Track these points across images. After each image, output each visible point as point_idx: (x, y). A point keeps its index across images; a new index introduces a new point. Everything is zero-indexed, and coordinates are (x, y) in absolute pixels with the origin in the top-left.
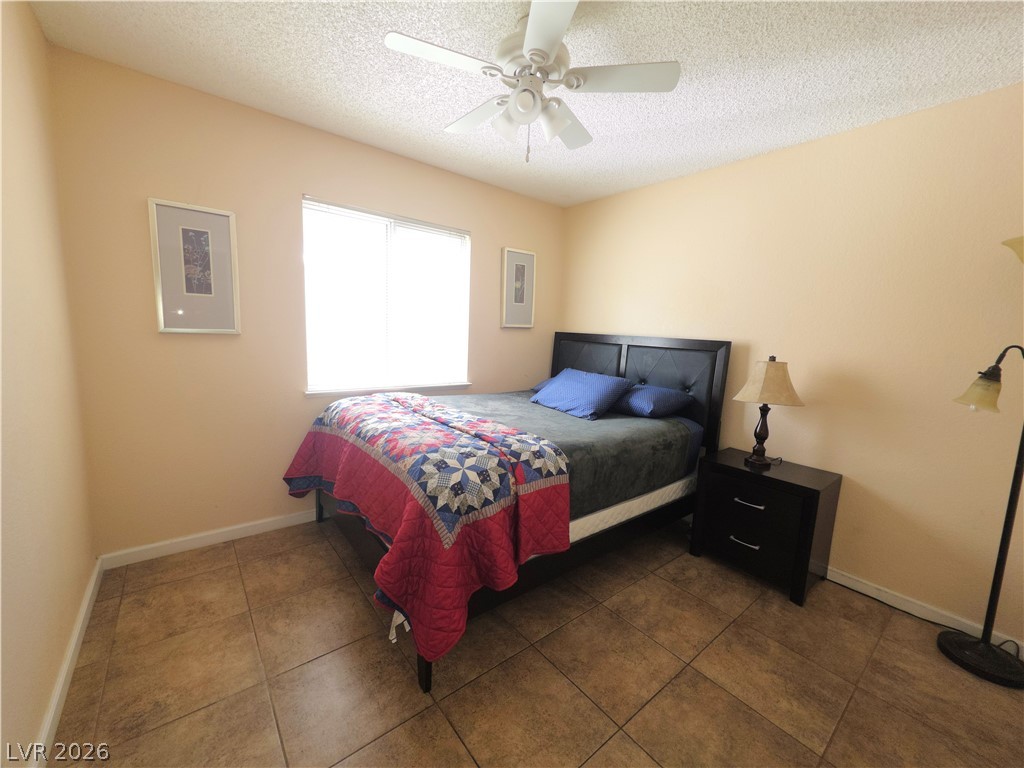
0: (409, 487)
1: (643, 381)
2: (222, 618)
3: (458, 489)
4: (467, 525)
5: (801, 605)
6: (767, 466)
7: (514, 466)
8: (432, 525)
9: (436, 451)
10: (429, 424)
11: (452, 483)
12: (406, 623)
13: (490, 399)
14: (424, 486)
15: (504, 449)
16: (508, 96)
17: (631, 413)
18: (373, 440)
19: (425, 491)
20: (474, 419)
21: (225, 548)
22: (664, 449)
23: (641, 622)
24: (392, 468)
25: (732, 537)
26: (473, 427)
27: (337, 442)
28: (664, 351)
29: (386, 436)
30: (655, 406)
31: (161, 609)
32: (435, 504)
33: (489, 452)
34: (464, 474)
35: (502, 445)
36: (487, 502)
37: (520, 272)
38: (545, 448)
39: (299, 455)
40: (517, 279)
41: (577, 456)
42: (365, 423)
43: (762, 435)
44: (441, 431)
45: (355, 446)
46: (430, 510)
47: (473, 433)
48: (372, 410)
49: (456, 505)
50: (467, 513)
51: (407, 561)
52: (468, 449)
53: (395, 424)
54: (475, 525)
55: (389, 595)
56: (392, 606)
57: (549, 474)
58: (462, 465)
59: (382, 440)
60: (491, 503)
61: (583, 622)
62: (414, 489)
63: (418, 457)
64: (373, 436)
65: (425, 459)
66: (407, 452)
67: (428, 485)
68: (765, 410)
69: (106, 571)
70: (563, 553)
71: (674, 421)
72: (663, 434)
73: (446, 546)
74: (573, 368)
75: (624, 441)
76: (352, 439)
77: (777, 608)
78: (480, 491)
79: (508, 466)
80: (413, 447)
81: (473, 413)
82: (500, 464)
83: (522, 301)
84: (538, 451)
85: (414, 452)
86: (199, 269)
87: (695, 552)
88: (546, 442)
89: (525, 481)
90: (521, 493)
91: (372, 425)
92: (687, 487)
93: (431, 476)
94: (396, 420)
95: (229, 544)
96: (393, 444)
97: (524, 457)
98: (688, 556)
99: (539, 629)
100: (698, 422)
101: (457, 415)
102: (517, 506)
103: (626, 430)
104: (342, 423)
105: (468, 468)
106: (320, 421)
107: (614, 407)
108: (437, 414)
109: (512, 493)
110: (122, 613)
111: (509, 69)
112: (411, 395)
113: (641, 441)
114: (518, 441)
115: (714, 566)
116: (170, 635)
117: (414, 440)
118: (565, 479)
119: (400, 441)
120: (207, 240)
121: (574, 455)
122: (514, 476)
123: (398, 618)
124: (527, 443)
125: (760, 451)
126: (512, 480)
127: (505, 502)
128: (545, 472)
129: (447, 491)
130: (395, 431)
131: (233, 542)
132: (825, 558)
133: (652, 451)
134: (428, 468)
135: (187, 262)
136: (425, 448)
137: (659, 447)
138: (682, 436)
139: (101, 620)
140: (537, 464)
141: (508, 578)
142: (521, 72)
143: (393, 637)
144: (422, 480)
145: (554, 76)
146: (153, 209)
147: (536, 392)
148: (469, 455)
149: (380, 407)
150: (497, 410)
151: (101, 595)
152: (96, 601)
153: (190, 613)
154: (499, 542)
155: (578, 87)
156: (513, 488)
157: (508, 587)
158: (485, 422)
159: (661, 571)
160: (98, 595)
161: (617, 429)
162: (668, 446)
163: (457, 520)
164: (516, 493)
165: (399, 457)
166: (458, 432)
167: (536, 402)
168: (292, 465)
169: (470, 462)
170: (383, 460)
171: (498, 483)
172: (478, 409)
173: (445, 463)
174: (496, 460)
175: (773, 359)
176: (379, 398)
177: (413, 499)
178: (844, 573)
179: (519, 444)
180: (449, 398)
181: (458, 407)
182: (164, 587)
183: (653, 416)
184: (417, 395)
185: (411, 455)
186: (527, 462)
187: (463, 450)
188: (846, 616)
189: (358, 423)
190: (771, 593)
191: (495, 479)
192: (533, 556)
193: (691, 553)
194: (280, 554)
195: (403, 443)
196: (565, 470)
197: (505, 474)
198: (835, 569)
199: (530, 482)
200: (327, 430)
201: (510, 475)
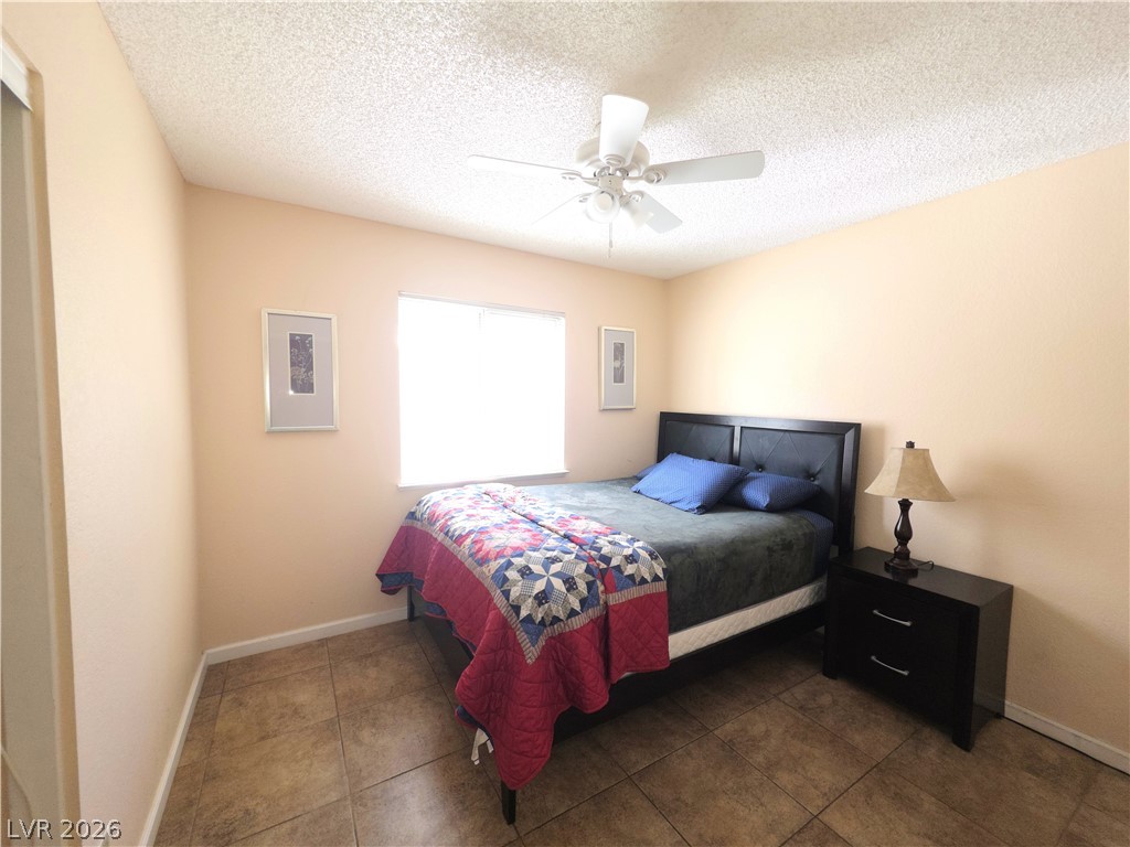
0: (493, 594)
1: (760, 467)
2: (312, 723)
3: (542, 598)
4: (552, 638)
5: (967, 749)
6: (914, 573)
7: (604, 573)
8: (515, 636)
9: (521, 555)
10: (517, 522)
11: (536, 592)
12: (489, 743)
13: (589, 489)
14: (506, 594)
15: (593, 553)
16: (589, 194)
17: (744, 506)
18: (460, 540)
19: (508, 599)
20: (567, 514)
21: (319, 646)
22: (782, 550)
23: (759, 758)
24: (477, 571)
25: (873, 658)
26: (564, 526)
27: (427, 538)
28: (782, 434)
29: (472, 536)
30: (771, 499)
31: (257, 709)
32: (518, 614)
33: (577, 557)
34: (549, 582)
35: (592, 548)
36: (573, 613)
37: (619, 351)
38: (640, 551)
39: (391, 550)
40: (616, 358)
41: (677, 559)
42: (453, 521)
43: (904, 534)
44: (529, 531)
45: (443, 545)
46: (513, 620)
47: (562, 533)
48: (462, 506)
49: (540, 616)
50: (552, 624)
51: (489, 675)
52: (555, 553)
53: (482, 523)
54: (561, 638)
55: (470, 711)
56: (474, 724)
57: (643, 581)
58: (547, 571)
59: (468, 541)
60: (578, 613)
61: (689, 754)
62: (497, 595)
63: (502, 561)
64: (460, 536)
65: (509, 564)
66: (492, 555)
67: (512, 593)
68: (905, 505)
69: (210, 666)
70: (661, 671)
71: (794, 516)
72: (781, 532)
73: (529, 661)
74: (679, 453)
75: (733, 542)
76: (440, 537)
77: (934, 751)
78: (566, 600)
79: (596, 572)
80: (498, 550)
81: (568, 507)
82: (588, 570)
83: (622, 381)
84: (631, 555)
85: (499, 555)
86: (303, 370)
87: (830, 672)
88: (640, 544)
89: (615, 589)
90: (611, 603)
91: (460, 524)
92: (817, 594)
93: (515, 583)
94: (484, 518)
95: (323, 642)
96: (479, 545)
97: (614, 563)
98: (820, 677)
99: (637, 759)
100: (824, 516)
101: (548, 510)
102: (607, 617)
103: (737, 527)
104: (432, 520)
105: (553, 575)
106: (412, 515)
107: (724, 499)
108: (529, 510)
109: (601, 602)
110: (222, 711)
111: (588, 171)
112: (502, 486)
113: (753, 541)
114: (610, 542)
115: (852, 692)
116: (263, 738)
117: (502, 541)
118: (662, 587)
119: (486, 542)
120: (311, 342)
121: (673, 558)
122: (603, 583)
123: (481, 737)
124: (618, 546)
125: (903, 554)
126: (601, 588)
127: (593, 613)
128: (638, 580)
129: (530, 600)
130: (482, 531)
131: (327, 639)
132: (1000, 689)
133: (767, 553)
134: (512, 574)
135: (293, 364)
136: (509, 552)
137: (775, 548)
138: (805, 534)
139: (203, 717)
140: (630, 569)
141: (597, 697)
142: (601, 172)
143: (475, 757)
144: (505, 588)
145: (634, 174)
146: (265, 317)
147: (640, 479)
148: (554, 560)
149: (470, 503)
150: (593, 502)
151: (205, 691)
152: (200, 698)
153: (282, 716)
154: (587, 659)
155: (658, 181)
156: (602, 597)
157: (597, 709)
158: (578, 519)
159: (785, 695)
160: (202, 690)
161: (726, 525)
162: (787, 546)
163: (541, 633)
164: (606, 603)
165: (484, 561)
166: (547, 532)
167: (638, 492)
168: (384, 561)
169: (556, 568)
170: (469, 563)
171: (585, 592)
172: (574, 502)
173: (529, 569)
174: (584, 566)
175: (911, 445)
176: (471, 491)
177: (496, 608)
178: (1029, 712)
179: (610, 546)
180: (543, 489)
181: (552, 499)
182: (260, 686)
183: (770, 509)
184: (509, 487)
185: (496, 559)
186: (618, 568)
187: (549, 554)
188: (1030, 769)
189: (447, 521)
190: (927, 731)
191: (582, 587)
192: (627, 674)
193: (825, 675)
194: (371, 655)
195: (490, 545)
196: (661, 576)
197: (594, 582)
198: (1015, 706)
199: (621, 590)
200: (418, 525)
201: (599, 583)
